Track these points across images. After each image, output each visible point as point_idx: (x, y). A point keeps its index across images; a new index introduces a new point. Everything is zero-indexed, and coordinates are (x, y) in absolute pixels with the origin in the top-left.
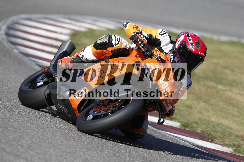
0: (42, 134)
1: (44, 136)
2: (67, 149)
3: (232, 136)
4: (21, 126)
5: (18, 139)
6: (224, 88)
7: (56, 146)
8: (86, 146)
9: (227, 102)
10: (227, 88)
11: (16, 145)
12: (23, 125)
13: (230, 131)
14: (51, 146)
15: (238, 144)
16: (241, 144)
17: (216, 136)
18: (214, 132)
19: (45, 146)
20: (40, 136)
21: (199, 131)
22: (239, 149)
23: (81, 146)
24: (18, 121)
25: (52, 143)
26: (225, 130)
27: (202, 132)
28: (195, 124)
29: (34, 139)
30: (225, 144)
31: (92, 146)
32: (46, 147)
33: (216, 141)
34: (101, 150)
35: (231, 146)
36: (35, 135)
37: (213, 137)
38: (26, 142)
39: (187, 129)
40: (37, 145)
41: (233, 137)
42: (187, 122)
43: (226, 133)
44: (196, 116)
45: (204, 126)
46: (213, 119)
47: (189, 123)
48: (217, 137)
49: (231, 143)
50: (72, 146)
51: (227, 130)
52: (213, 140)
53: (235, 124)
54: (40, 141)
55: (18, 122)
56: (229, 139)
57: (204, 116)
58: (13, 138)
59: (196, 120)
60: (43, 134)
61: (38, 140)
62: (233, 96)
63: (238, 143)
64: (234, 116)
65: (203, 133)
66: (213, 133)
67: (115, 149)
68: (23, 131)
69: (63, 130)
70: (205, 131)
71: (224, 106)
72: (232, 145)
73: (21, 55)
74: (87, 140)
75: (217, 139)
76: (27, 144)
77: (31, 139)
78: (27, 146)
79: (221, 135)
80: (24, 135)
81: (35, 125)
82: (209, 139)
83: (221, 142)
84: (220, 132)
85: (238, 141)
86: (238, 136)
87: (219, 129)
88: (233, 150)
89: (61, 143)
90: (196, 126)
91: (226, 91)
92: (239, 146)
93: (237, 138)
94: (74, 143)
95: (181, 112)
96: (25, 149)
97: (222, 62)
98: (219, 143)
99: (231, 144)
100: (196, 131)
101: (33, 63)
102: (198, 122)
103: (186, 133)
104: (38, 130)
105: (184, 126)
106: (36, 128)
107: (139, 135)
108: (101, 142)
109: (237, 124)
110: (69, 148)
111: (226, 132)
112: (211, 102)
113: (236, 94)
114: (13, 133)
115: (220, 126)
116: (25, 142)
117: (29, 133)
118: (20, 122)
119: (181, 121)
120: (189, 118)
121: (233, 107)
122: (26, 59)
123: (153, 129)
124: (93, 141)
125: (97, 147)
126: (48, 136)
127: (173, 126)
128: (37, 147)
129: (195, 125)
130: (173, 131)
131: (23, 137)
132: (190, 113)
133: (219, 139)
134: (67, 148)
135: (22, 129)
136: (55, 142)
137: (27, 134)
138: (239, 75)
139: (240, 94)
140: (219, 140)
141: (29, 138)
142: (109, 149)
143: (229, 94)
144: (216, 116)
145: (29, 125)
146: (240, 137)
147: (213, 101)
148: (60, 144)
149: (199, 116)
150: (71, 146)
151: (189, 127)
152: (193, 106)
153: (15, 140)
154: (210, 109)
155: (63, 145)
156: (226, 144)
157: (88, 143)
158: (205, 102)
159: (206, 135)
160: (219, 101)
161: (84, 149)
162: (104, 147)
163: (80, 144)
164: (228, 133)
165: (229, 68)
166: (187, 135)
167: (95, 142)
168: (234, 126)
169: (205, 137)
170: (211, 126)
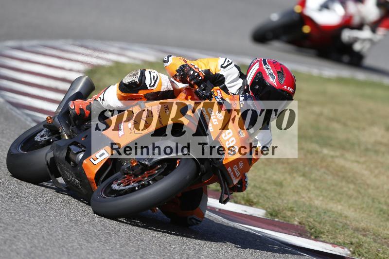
0: (48, 232)
1: (51, 235)
2: (89, 256)
3: (348, 228)
4: (14, 220)
5: (10, 240)
6: (332, 153)
7: (71, 251)
8: (119, 251)
9: (338, 176)
10: (338, 153)
11: (9, 250)
12: (18, 219)
13: (345, 221)
14: (63, 251)
15: (357, 243)
16: (363, 242)
17: (322, 230)
18: (320, 223)
19: (54, 251)
20: (45, 236)
21: (296, 223)
22: (360, 249)
23: (111, 250)
24: (10, 211)
25: (64, 247)
26: (337, 220)
27: (300, 223)
28: (288, 211)
29: (36, 241)
30: (337, 242)
31: (127, 249)
32: (55, 254)
33: (322, 238)
34: (142, 255)
35: (347, 246)
36: (37, 234)
37: (317, 232)
38: (24, 245)
39: (276, 220)
40: (41, 250)
41: (350, 232)
42: (276, 208)
43: (339, 226)
44: (290, 199)
45: (303, 214)
46: (317, 202)
47: (279, 210)
48: (324, 232)
49: (347, 240)
50: (96, 250)
51: (340, 220)
52: (318, 236)
53: (352, 209)
54: (45, 244)
55: (9, 214)
56: (344, 234)
57: (303, 198)
58: (2, 239)
59: (290, 205)
60: (50, 233)
61: (42, 242)
62: (348, 165)
63: (357, 240)
64: (350, 197)
65: (303, 225)
66: (317, 224)
67: (165, 253)
68: (18, 228)
69: (81, 224)
70: (304, 221)
71: (334, 182)
72: (348, 244)
73: (9, 106)
74: (119, 241)
75: (324, 235)
76: (26, 249)
77: (31, 240)
78: (25, 251)
79: (331, 228)
80: (19, 235)
81: (37, 218)
82: (311, 234)
83: (331, 238)
84: (329, 223)
85: (358, 238)
86: (357, 230)
87: (327, 218)
88: (350, 251)
89: (78, 246)
90: (291, 215)
91: (337, 157)
92: (360, 245)
93: (356, 232)
94: (99, 246)
95: (266, 192)
96: (23, 256)
97: (326, 111)
98: (328, 241)
99: (347, 242)
100: (290, 223)
101: (29, 119)
102: (293, 207)
103: (275, 225)
104: (42, 225)
105: (271, 215)
106: (38, 223)
107: (193, 220)
108: (142, 243)
109: (356, 210)
110: (92, 255)
111: (338, 223)
112: (313, 176)
113: (353, 162)
114: (3, 232)
115: (328, 214)
116: (22, 246)
117: (28, 231)
118: (13, 214)
119: (267, 206)
120: (280, 202)
121: (348, 182)
122: (17, 112)
123: (223, 220)
124: (129, 242)
125: (136, 251)
126: (58, 236)
127: (254, 215)
128: (41, 253)
129: (289, 213)
130: (255, 223)
131: (18, 237)
132: (280, 194)
133: (327, 234)
134: (88, 253)
135: (16, 225)
136: (69, 245)
137: (25, 232)
138: (356, 132)
139: (358, 162)
140: (327, 236)
141: (28, 238)
142: (155, 253)
143: (340, 162)
144: (321, 198)
145: (27, 218)
146: (361, 231)
147: (315, 174)
148: (78, 248)
149: (296, 198)
150: (94, 251)
151: (279, 216)
152: (284, 183)
153: (5, 243)
154: (312, 187)
155: (82, 248)
156: (339, 243)
157: (121, 246)
158: (304, 175)
159: (307, 228)
160: (325, 173)
161: (116, 255)
162: (148, 250)
163: (109, 247)
164: (341, 225)
165: (338, 121)
166: (277, 229)
167: (132, 243)
168: (350, 213)
169: (306, 232)
170: (314, 214)
